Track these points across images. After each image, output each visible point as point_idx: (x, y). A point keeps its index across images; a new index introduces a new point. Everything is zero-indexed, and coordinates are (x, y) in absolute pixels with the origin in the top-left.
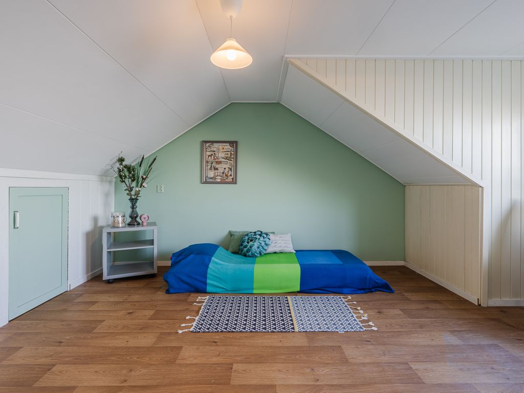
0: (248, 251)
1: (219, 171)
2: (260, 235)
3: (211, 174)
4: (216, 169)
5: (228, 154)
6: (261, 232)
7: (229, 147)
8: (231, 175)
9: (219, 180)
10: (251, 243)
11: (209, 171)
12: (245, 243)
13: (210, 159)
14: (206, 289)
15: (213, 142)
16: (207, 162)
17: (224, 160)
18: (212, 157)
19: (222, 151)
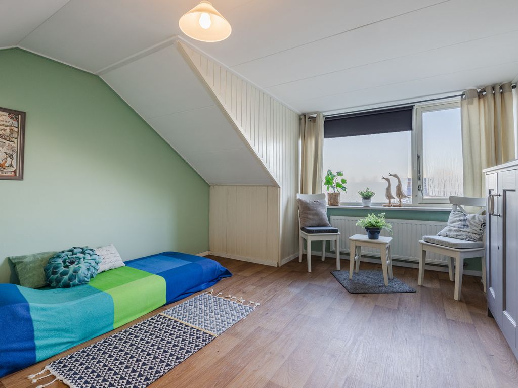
0: (70, 279)
2: (83, 252)
5: (5, 130)
6: (82, 249)
7: (8, 119)
8: (11, 166)
10: (72, 267)
12: (62, 269)
14: (35, 358)
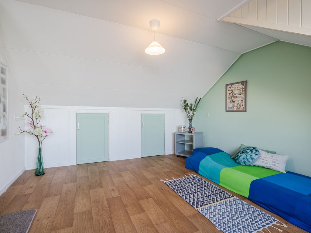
0: (237, 159)
1: (235, 103)
2: (251, 150)
3: (231, 105)
4: (234, 102)
5: (241, 91)
7: (241, 86)
8: (243, 105)
9: (235, 109)
10: (242, 154)
11: (230, 103)
13: (231, 96)
14: (198, 171)
15: (231, 84)
16: (229, 98)
17: (238, 95)
18: (232, 94)
19: (237, 89)
